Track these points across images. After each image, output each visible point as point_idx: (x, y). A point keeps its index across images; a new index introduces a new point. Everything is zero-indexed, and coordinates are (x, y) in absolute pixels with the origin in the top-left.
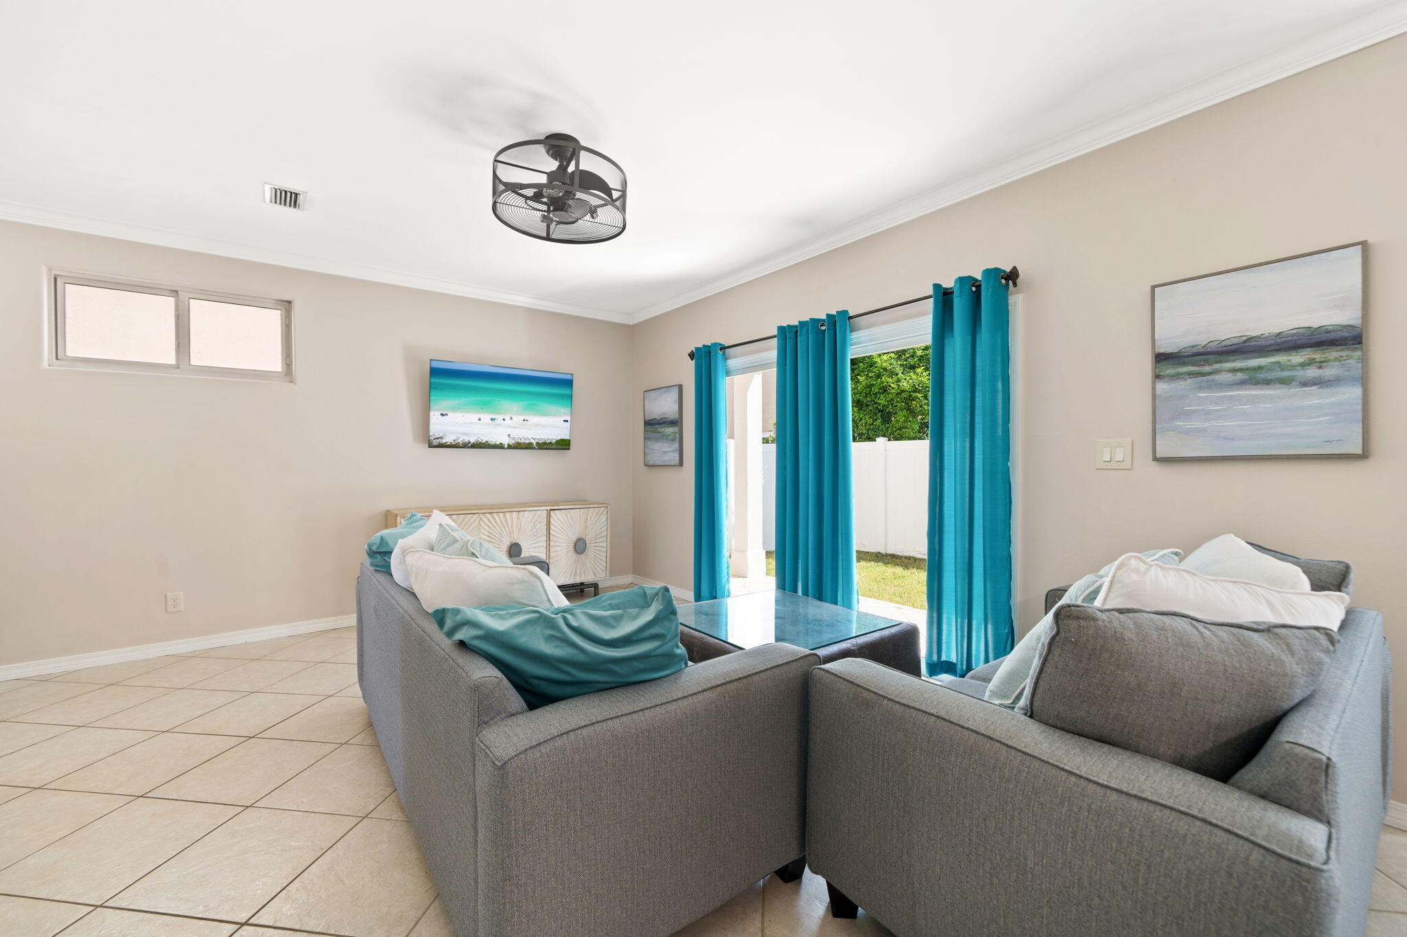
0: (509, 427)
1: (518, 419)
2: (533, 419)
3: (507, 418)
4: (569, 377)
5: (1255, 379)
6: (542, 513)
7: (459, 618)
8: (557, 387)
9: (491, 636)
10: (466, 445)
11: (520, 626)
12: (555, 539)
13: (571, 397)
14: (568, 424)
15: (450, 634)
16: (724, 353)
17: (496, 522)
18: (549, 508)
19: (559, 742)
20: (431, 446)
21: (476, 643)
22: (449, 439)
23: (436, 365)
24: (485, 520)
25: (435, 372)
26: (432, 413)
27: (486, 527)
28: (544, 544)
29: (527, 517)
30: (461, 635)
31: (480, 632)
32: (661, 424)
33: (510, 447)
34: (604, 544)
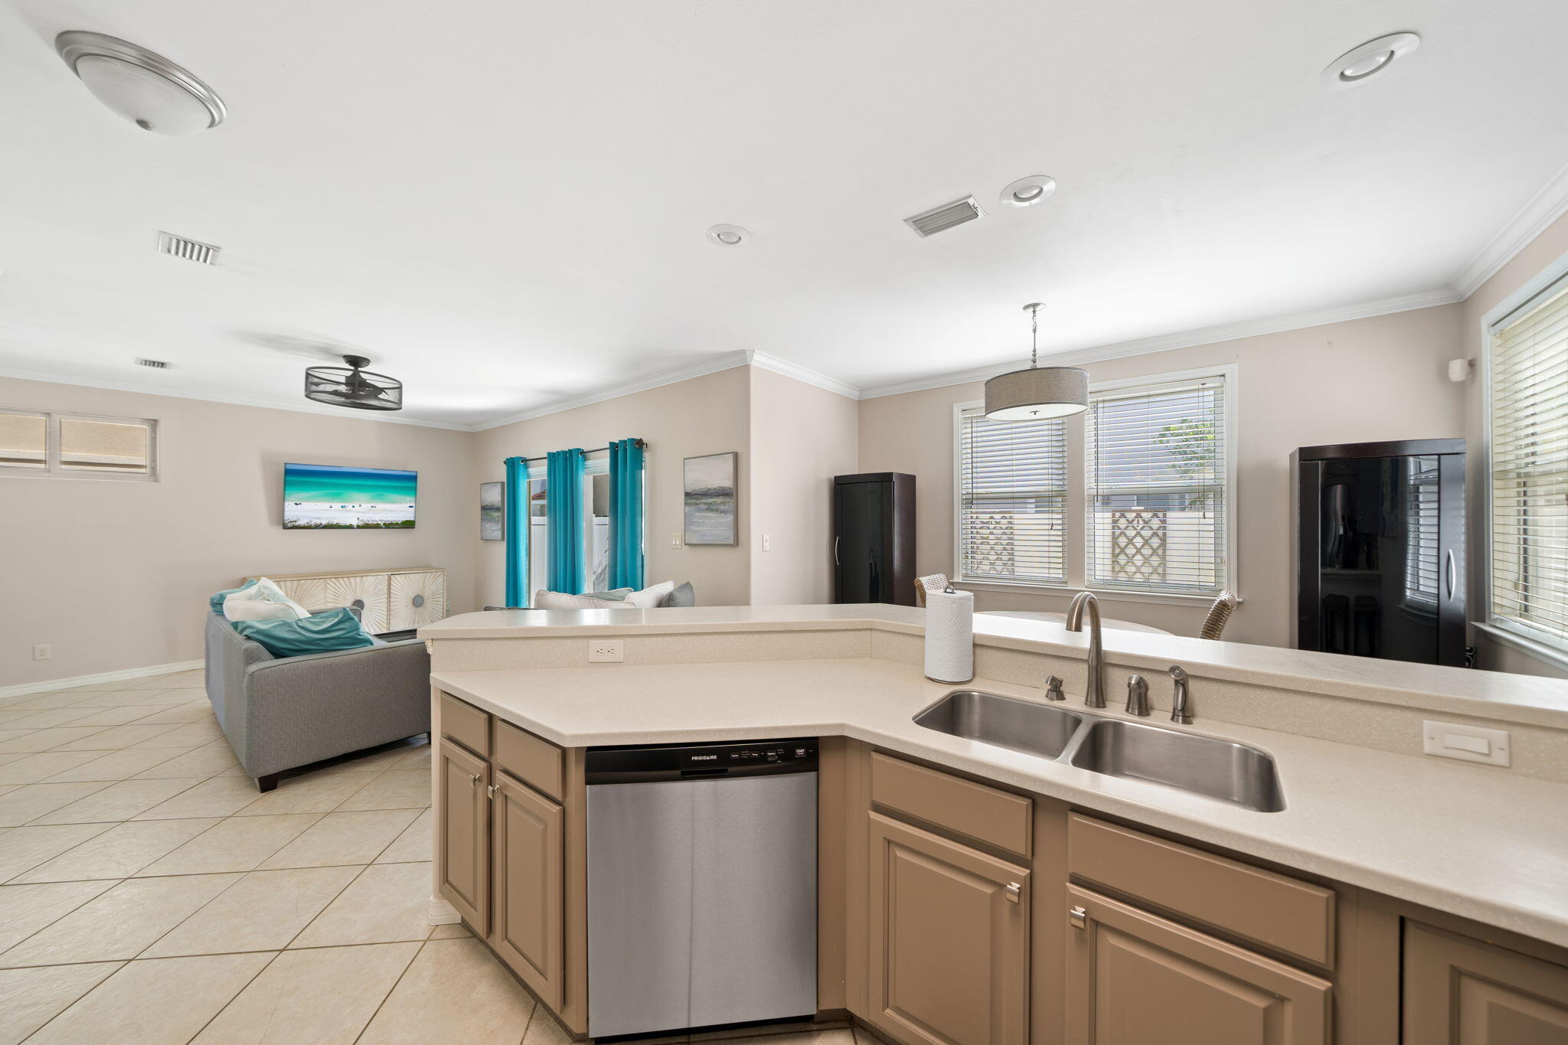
0: (358, 512)
1: (366, 506)
2: (380, 506)
3: (357, 505)
4: (414, 474)
5: (710, 509)
6: (384, 577)
7: (244, 625)
8: (406, 481)
9: (259, 632)
10: (317, 527)
11: (274, 627)
12: (395, 596)
13: (415, 489)
14: (413, 509)
15: (241, 633)
16: (526, 464)
17: (341, 584)
18: (390, 573)
19: (281, 667)
20: (285, 527)
21: (253, 635)
22: (302, 522)
23: (288, 467)
24: (331, 583)
25: (288, 472)
26: (286, 503)
27: (332, 589)
28: (386, 600)
29: (370, 580)
30: (247, 632)
31: (254, 630)
32: (491, 509)
33: (358, 527)
34: (442, 600)
